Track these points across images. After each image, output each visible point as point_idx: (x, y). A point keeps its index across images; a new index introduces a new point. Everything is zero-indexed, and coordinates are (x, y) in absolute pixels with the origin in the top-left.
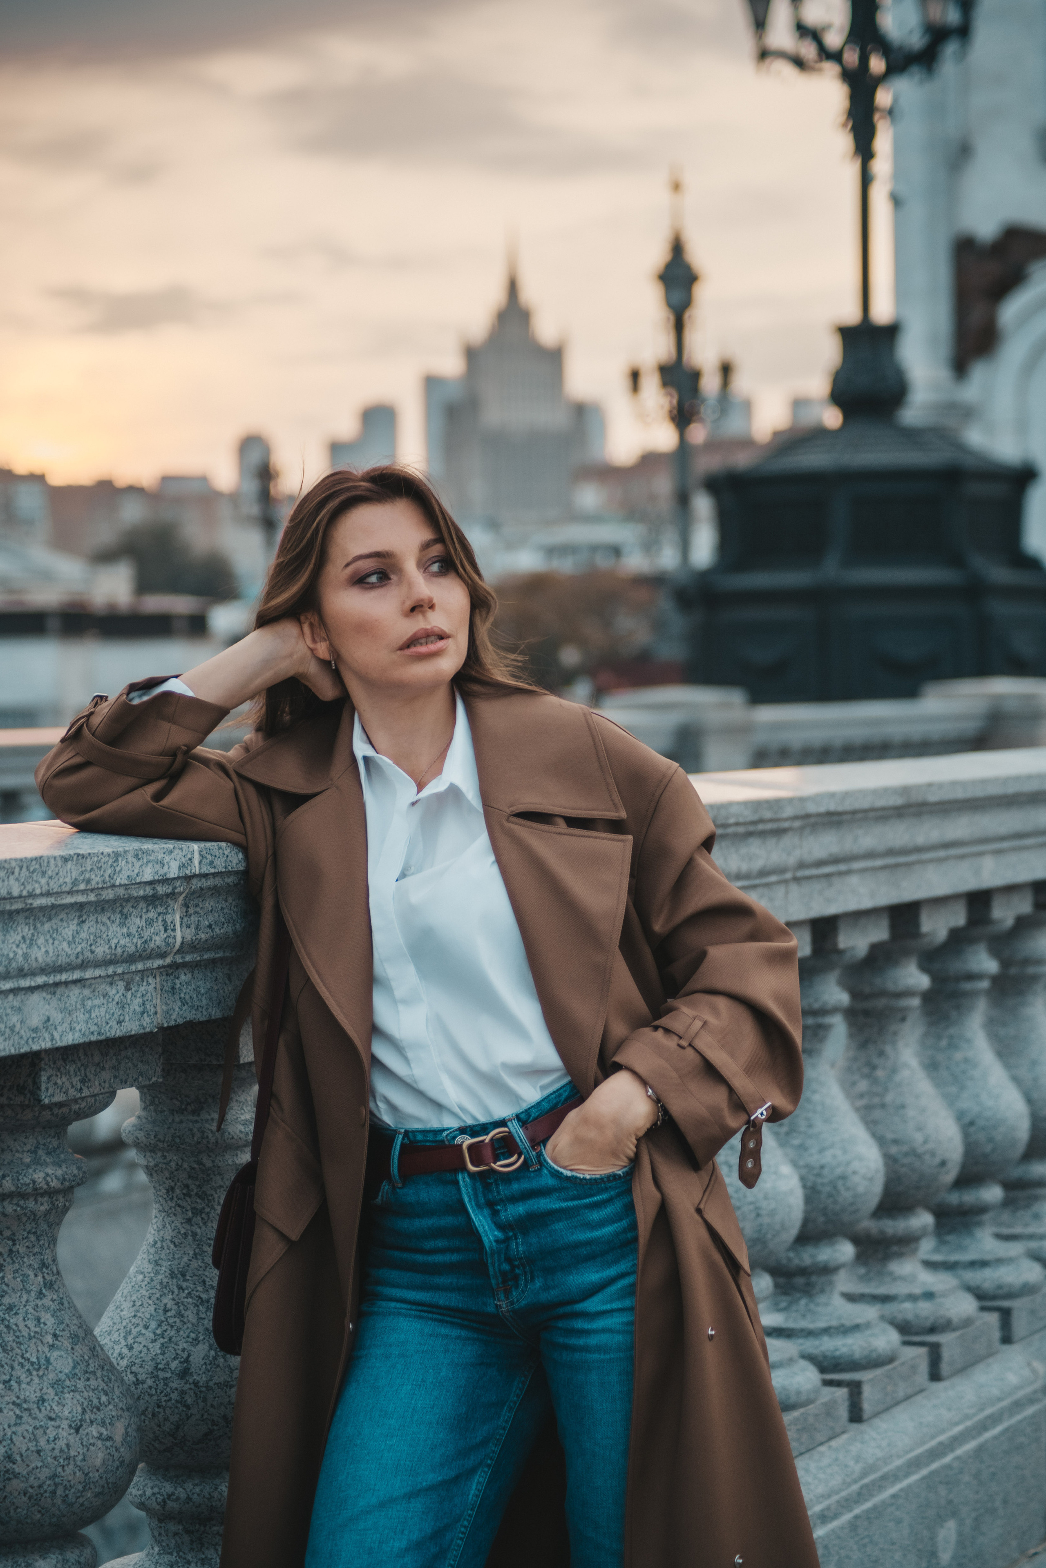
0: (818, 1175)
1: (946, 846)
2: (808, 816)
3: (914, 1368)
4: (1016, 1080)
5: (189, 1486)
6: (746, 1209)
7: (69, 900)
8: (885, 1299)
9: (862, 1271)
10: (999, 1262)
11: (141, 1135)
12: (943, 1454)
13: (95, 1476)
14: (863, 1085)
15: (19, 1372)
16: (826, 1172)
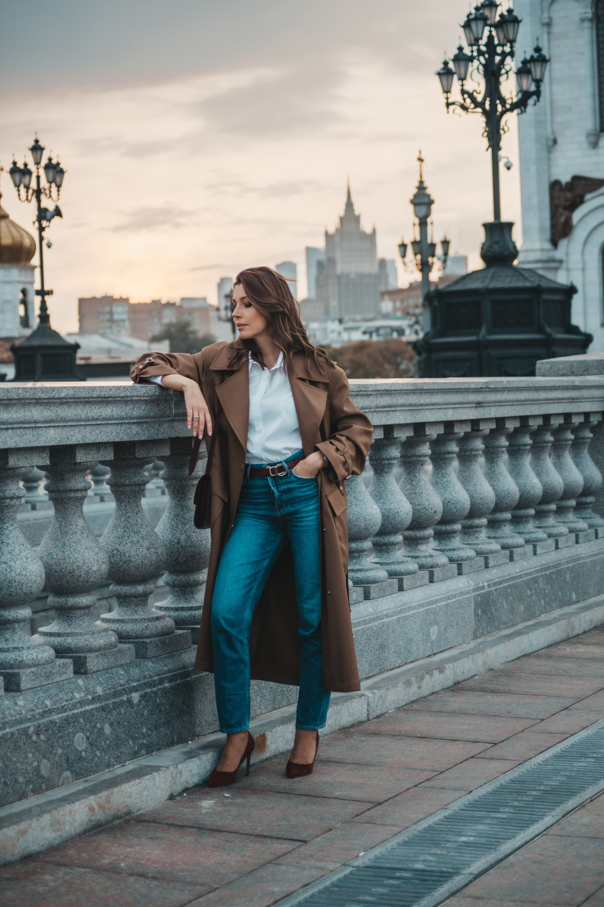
0: (389, 512)
1: (432, 404)
2: (378, 390)
3: (423, 577)
4: (467, 490)
5: (181, 577)
6: (361, 518)
7: (143, 398)
8: (416, 557)
9: (410, 549)
10: (459, 549)
11: (165, 475)
12: (433, 604)
13: (153, 563)
14: (408, 487)
15: (131, 534)
16: (391, 511)
